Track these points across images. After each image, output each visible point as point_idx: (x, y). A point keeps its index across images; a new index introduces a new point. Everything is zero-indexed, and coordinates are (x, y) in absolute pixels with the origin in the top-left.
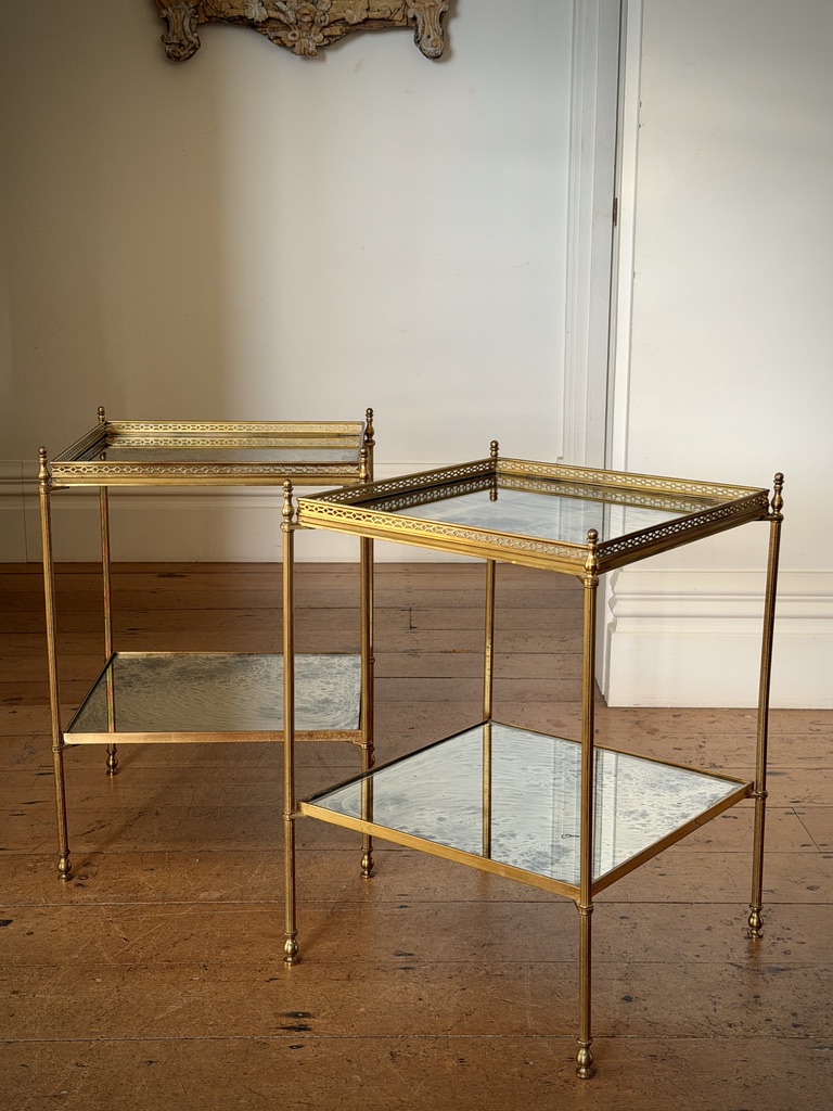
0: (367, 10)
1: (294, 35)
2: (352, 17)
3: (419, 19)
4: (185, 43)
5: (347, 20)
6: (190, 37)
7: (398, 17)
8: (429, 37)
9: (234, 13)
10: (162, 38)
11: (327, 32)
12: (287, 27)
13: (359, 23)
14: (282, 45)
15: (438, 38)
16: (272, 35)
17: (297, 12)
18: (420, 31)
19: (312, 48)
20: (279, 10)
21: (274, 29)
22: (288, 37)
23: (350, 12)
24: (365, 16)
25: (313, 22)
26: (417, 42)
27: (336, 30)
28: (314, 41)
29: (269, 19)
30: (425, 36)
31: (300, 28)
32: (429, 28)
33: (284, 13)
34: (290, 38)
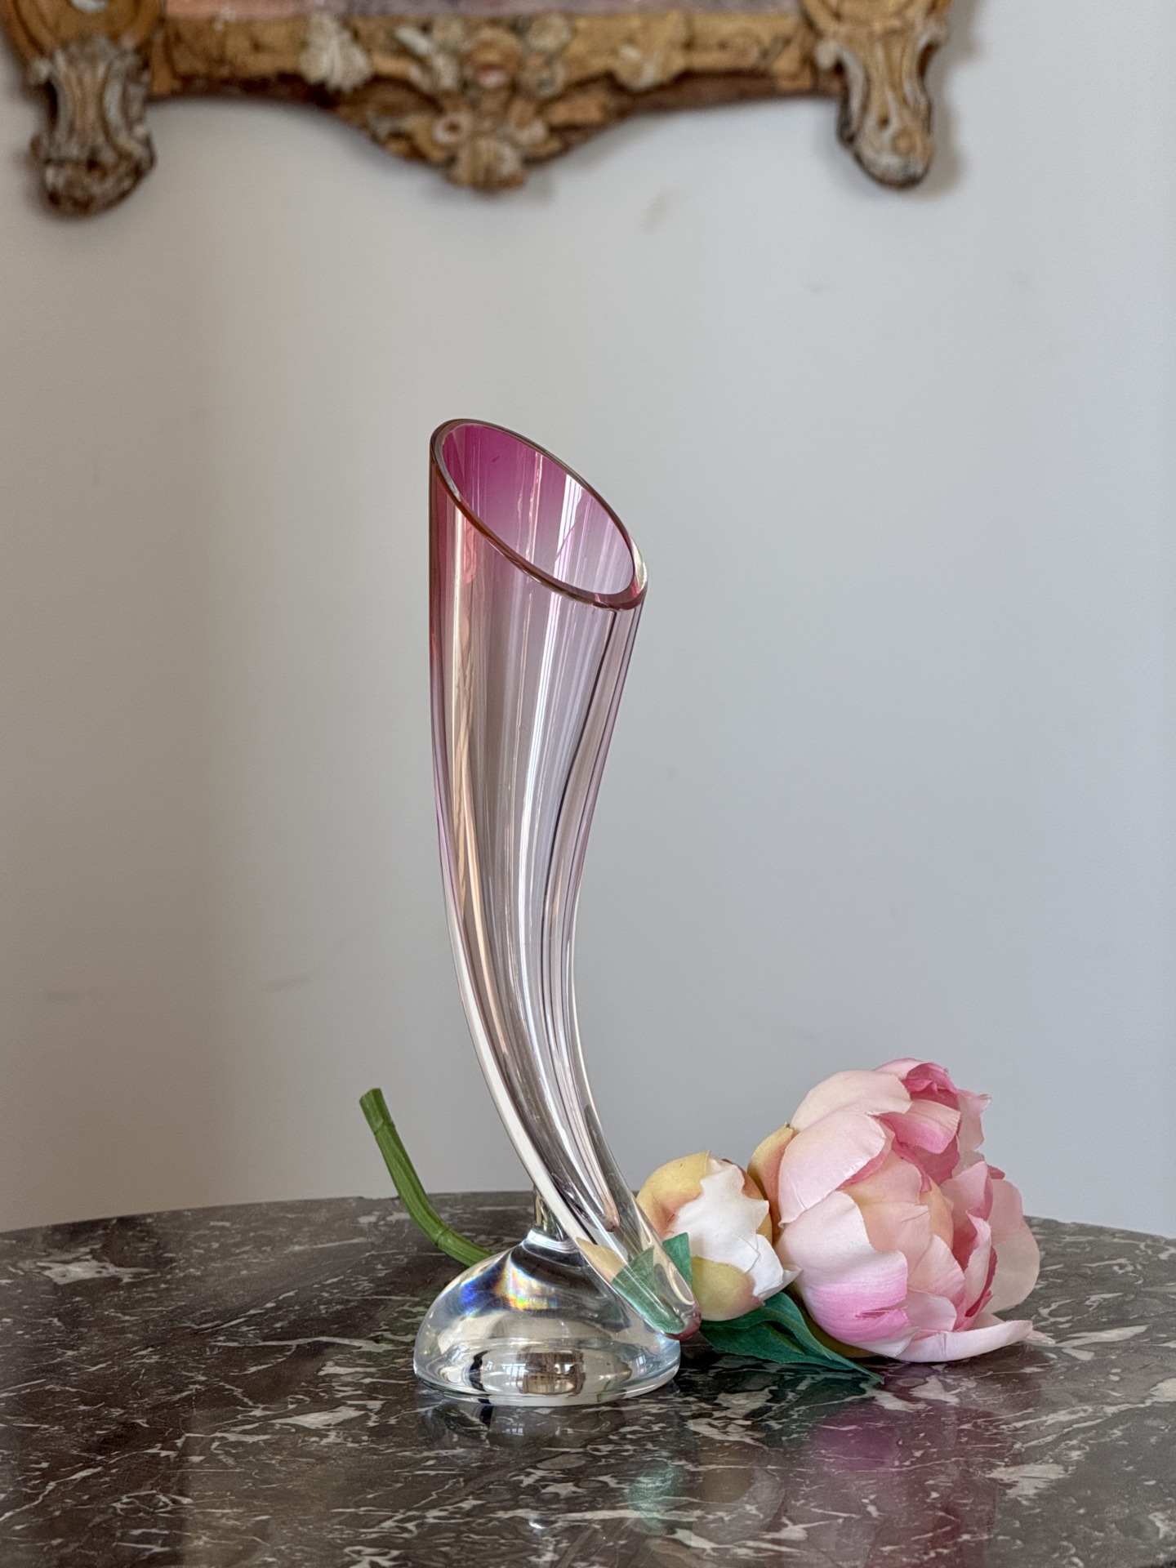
0: (689, 45)
1: (453, 128)
2: (637, 69)
3: (855, 73)
4: (107, 157)
5: (624, 75)
6: (123, 140)
7: (785, 63)
8: (884, 122)
9: (263, 65)
10: (35, 144)
11: (561, 114)
12: (432, 103)
13: (660, 87)
14: (415, 155)
15: (914, 125)
16: (384, 127)
17: (462, 59)
18: (855, 103)
19: (510, 162)
20: (404, 51)
21: (390, 110)
22: (437, 133)
23: (631, 53)
24: (679, 63)
25: (514, 88)
26: (847, 135)
27: (588, 108)
28: (515, 145)
29: (376, 80)
30: (871, 121)
31: (474, 106)
32: (885, 98)
33: (421, 61)
34: (442, 135)
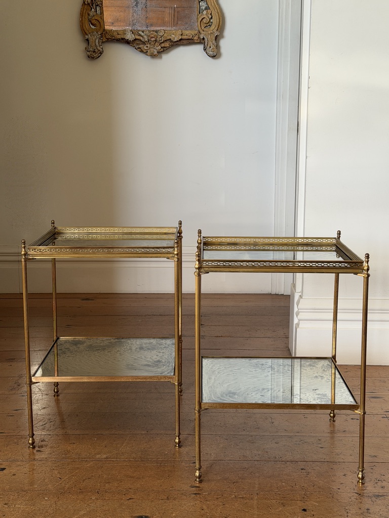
0: (181, 35)
1: (147, 47)
2: (174, 38)
3: (206, 39)
4: (96, 51)
5: (172, 39)
6: (98, 48)
7: (196, 38)
8: (210, 47)
9: (119, 37)
10: (86, 48)
11: (163, 45)
12: (144, 43)
13: (178, 41)
14: (142, 51)
15: (215, 48)
16: (137, 47)
17: (148, 36)
18: (206, 44)
19: (156, 53)
20: (140, 35)
21: (138, 44)
23: (173, 36)
24: (180, 38)
25: (156, 40)
26: (205, 50)
27: (167, 44)
28: (156, 50)
29: (136, 39)
30: (208, 47)
31: (150, 44)
32: (210, 43)
33: (142, 36)
34: (145, 48)
